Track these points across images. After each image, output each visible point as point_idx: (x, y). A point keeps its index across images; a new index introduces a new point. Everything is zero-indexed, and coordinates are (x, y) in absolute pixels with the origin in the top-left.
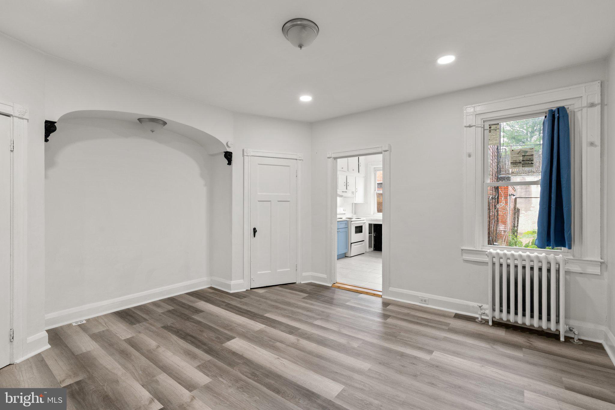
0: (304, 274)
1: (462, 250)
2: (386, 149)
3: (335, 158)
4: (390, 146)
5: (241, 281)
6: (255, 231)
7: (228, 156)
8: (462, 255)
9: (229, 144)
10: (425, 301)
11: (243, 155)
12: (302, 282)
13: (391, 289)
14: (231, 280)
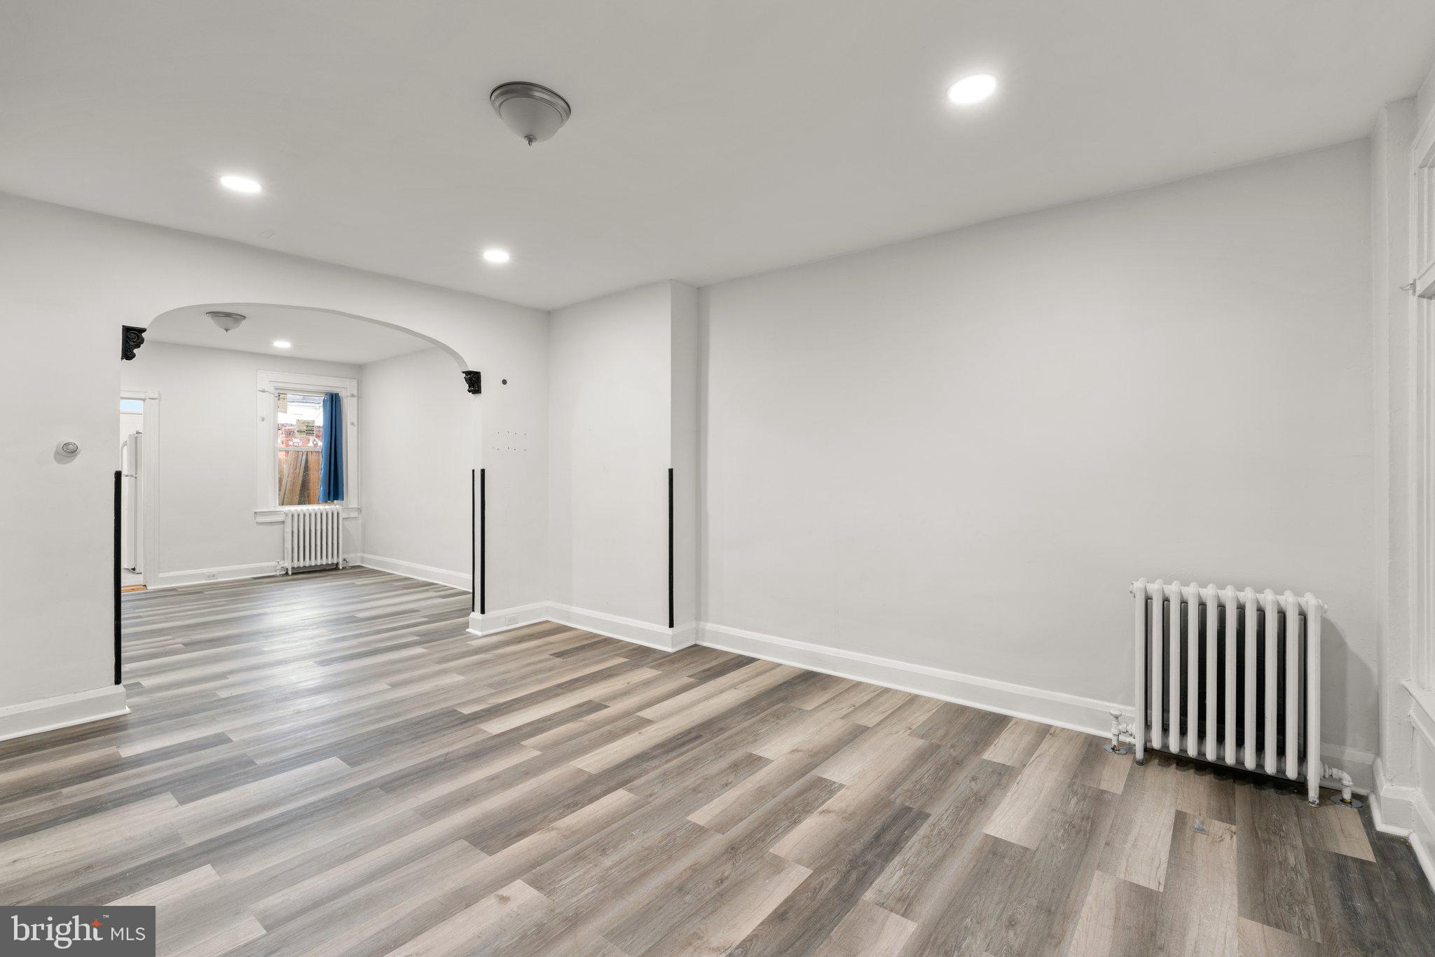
1: (256, 513)
8: (257, 518)
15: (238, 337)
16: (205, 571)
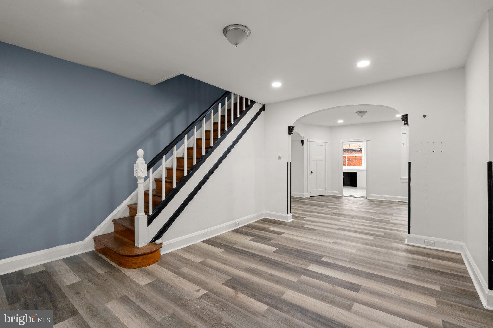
0: (328, 192)
1: (401, 178)
2: (369, 140)
3: (343, 142)
4: (370, 139)
5: (306, 193)
6: (312, 173)
7: (302, 142)
8: (401, 180)
9: (304, 137)
10: (386, 198)
11: (308, 141)
12: (328, 195)
13: (370, 195)
14: (303, 193)
15: (366, 118)
16: (383, 196)
